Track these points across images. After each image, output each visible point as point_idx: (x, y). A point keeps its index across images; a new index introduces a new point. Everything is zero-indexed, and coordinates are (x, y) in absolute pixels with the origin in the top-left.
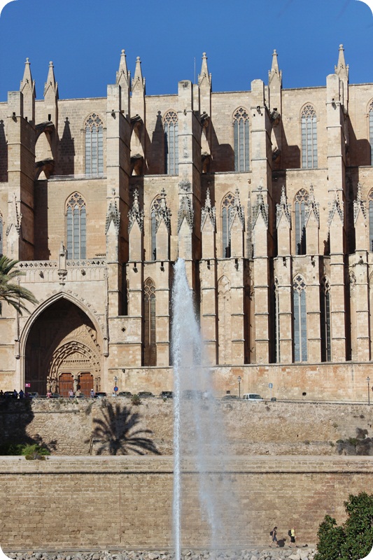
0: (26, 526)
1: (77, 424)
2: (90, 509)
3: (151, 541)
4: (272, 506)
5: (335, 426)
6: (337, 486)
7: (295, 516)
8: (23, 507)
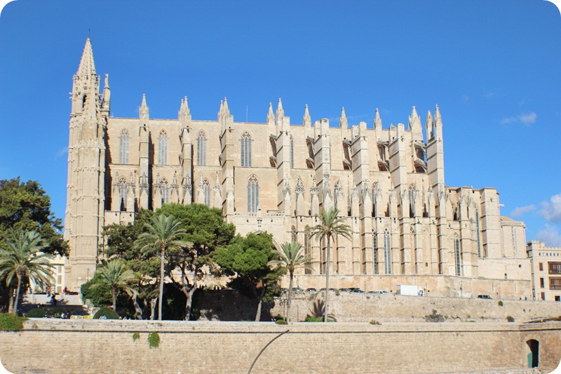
0: (377, 361)
1: (305, 306)
2: (404, 352)
3: (433, 368)
4: (479, 349)
5: (424, 308)
6: (503, 338)
7: (489, 354)
8: (374, 351)
